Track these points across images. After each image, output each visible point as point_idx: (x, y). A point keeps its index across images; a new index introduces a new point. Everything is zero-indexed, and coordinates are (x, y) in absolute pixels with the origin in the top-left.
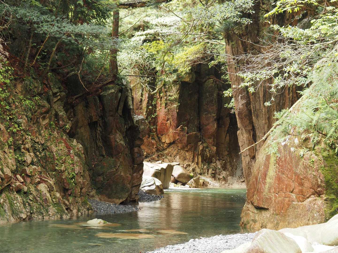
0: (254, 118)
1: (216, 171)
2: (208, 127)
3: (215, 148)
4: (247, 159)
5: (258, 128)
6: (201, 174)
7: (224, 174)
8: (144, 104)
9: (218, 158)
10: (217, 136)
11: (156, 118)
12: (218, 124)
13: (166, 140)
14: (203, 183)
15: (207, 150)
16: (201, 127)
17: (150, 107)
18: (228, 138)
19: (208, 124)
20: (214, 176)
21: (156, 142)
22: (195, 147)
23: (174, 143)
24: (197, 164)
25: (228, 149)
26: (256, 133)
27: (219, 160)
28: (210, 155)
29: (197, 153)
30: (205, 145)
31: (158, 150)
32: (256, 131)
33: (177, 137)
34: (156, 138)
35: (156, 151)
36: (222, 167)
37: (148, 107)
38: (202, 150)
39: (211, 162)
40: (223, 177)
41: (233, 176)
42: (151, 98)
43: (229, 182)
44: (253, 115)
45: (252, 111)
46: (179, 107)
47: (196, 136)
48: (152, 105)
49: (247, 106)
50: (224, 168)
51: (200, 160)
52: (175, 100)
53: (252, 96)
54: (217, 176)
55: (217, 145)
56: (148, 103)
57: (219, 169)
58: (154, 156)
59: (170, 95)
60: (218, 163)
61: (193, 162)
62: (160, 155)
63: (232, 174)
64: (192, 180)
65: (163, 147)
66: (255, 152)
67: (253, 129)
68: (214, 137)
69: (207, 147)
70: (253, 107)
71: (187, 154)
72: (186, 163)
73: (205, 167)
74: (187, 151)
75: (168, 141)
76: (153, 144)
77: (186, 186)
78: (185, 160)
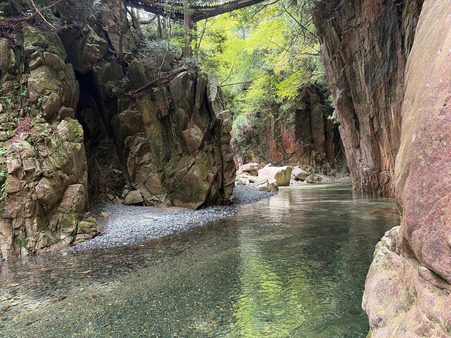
0: (355, 104)
1: (326, 169)
2: (318, 139)
3: (325, 154)
4: (351, 152)
5: (361, 114)
6: (316, 173)
7: (333, 171)
8: (272, 129)
9: (327, 160)
10: (325, 145)
11: (281, 137)
12: (326, 136)
13: (289, 151)
14: (318, 178)
15: (319, 155)
16: (313, 141)
17: (276, 131)
18: (334, 146)
19: (318, 137)
20: (325, 173)
21: (283, 154)
22: (310, 154)
23: (294, 153)
24: (313, 166)
25: (335, 154)
26: (359, 120)
27: (328, 162)
28: (322, 159)
29: (311, 158)
30: (317, 152)
31: (284, 159)
32: (359, 118)
33: (297, 149)
34: (283, 151)
35: (283, 160)
36: (331, 167)
37: (274, 130)
38: (315, 156)
39: (323, 164)
40: (333, 173)
41: (340, 172)
42: (277, 123)
43: (337, 177)
44: (354, 102)
45: (353, 98)
46: (296, 128)
47: (310, 147)
48: (277, 129)
49: (346, 94)
50: (333, 167)
51: (314, 163)
52: (293, 123)
53: (351, 82)
54: (328, 173)
55: (326, 151)
56: (275, 128)
57: (329, 168)
58: (282, 164)
59: (288, 120)
60: (328, 164)
61: (309, 165)
62: (286, 163)
63: (339, 171)
64: (308, 177)
65: (288, 157)
66: (359, 140)
67: (356, 117)
68: (323, 146)
69: (319, 154)
70: (353, 93)
71: (305, 160)
72: (304, 166)
73: (319, 167)
74: (305, 158)
75: (290, 152)
76: (281, 156)
77: (304, 181)
78: (304, 164)
